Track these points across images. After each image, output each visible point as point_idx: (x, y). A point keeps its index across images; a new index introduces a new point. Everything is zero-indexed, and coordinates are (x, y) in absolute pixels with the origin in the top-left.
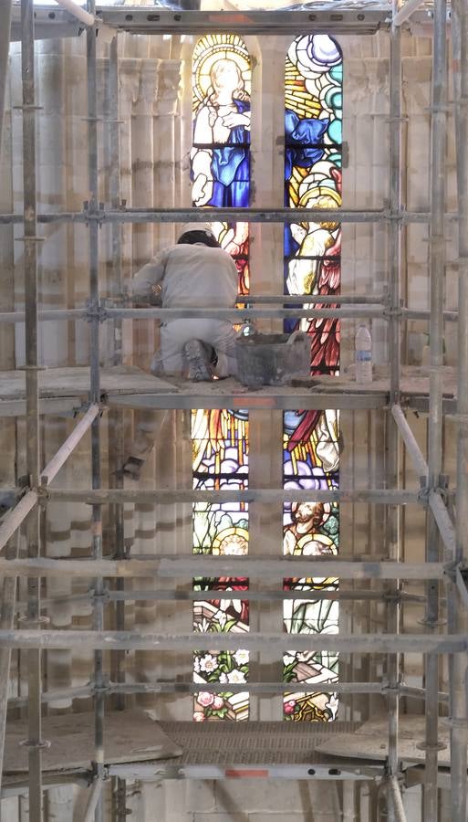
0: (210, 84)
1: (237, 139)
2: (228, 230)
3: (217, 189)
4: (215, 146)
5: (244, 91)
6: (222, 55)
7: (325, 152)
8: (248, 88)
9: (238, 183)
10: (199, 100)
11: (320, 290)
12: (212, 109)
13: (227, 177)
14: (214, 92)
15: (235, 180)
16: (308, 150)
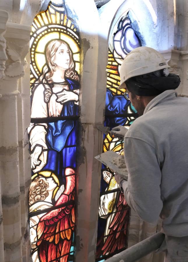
0: (45, 62)
1: (68, 113)
2: (60, 187)
3: (51, 156)
4: (49, 119)
5: (75, 71)
6: (56, 35)
7: (127, 119)
8: (78, 68)
9: (68, 148)
10: (34, 77)
11: (117, 208)
12: (47, 86)
13: (60, 144)
14: (49, 70)
15: (66, 146)
16: (117, 119)
